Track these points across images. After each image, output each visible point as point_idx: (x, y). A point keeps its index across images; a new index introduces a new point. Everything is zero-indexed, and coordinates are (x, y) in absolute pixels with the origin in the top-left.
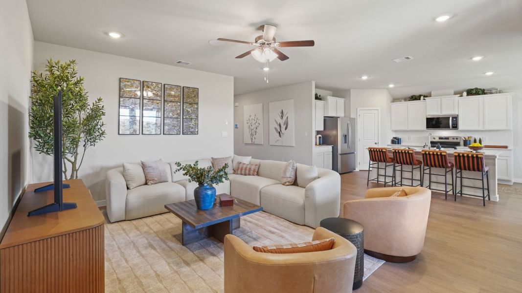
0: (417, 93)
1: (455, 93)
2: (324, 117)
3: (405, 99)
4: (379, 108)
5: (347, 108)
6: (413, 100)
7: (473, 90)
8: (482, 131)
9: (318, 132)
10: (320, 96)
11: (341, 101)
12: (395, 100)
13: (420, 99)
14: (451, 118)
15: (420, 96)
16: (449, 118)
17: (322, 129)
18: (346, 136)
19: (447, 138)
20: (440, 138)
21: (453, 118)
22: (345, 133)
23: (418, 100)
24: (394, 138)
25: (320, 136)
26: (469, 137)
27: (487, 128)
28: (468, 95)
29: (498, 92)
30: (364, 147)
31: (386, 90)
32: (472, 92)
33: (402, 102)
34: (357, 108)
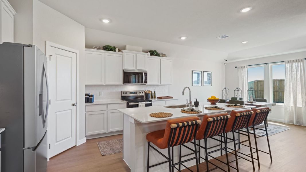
4: (78, 52)
7: (153, 51)
11: (8, 12)
13: (115, 51)
15: (115, 48)
16: (142, 73)
19: (135, 93)
20: (130, 93)
23: (112, 51)
24: (86, 94)
26: (148, 91)
27: (162, 83)
28: (151, 55)
29: (165, 56)
30: (57, 113)
31: (84, 27)
32: (153, 53)
33: (96, 50)
34: (46, 42)
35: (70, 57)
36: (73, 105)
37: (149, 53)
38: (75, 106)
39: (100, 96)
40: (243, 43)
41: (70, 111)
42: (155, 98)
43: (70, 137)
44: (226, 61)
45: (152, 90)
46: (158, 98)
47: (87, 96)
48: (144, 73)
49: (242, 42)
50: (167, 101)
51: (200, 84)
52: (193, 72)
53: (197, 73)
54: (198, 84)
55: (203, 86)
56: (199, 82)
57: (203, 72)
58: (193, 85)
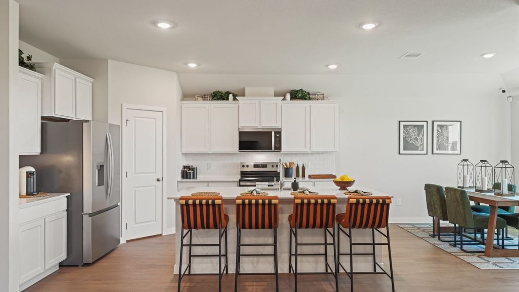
0: (223, 89)
1: (277, 95)
2: (43, 118)
3: (204, 97)
4: (164, 109)
5: (99, 101)
6: (218, 99)
7: (297, 91)
8: (308, 154)
9: (24, 160)
10: (29, 58)
11: (85, 83)
12: (187, 96)
13: (227, 99)
14: (273, 134)
15: (228, 93)
16: (271, 132)
17: (37, 151)
18: (102, 167)
19: (264, 166)
20: (256, 166)
21: (276, 133)
22: (101, 161)
23: (224, 99)
24: (185, 167)
25: (31, 169)
26: (290, 163)
27: (314, 149)
28: (292, 98)
29: (323, 99)
30: (136, 189)
31: (175, 73)
32: (297, 95)
33: (200, 101)
34: (122, 105)
35: (154, 118)
36: (158, 180)
37: (288, 96)
38: (160, 182)
39: (208, 169)
40: (485, 56)
41: (154, 187)
42: (304, 176)
43: (153, 221)
44: (504, 91)
45: (298, 161)
46: (310, 177)
47: (186, 169)
48: (275, 132)
49: (483, 55)
50: (316, 183)
51: (423, 150)
52: (402, 124)
53: (415, 126)
54: (417, 150)
55: (433, 153)
56: (421, 145)
57: (433, 122)
58: (402, 151)
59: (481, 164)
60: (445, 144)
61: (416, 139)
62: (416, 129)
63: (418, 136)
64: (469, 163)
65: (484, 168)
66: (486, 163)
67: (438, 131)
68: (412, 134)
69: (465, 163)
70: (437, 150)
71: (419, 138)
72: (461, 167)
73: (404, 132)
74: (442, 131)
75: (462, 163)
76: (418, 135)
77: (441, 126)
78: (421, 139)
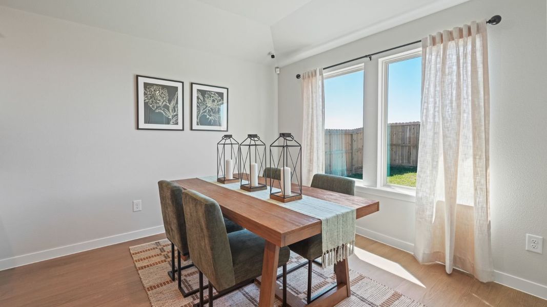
44: (273, 56)
51: (177, 124)
52: (142, 81)
53: (163, 87)
54: (168, 123)
55: (191, 129)
56: (173, 117)
57: (192, 84)
58: (142, 125)
59: (248, 142)
60: (208, 116)
61: (167, 107)
62: (165, 91)
63: (170, 104)
64: (233, 142)
65: (253, 148)
66: (256, 139)
67: (198, 98)
68: (159, 98)
69: (228, 141)
70: (198, 124)
71: (171, 106)
72: (221, 147)
73: (145, 94)
74: (204, 98)
75: (223, 142)
76: (170, 101)
77: (203, 93)
78: (174, 108)
